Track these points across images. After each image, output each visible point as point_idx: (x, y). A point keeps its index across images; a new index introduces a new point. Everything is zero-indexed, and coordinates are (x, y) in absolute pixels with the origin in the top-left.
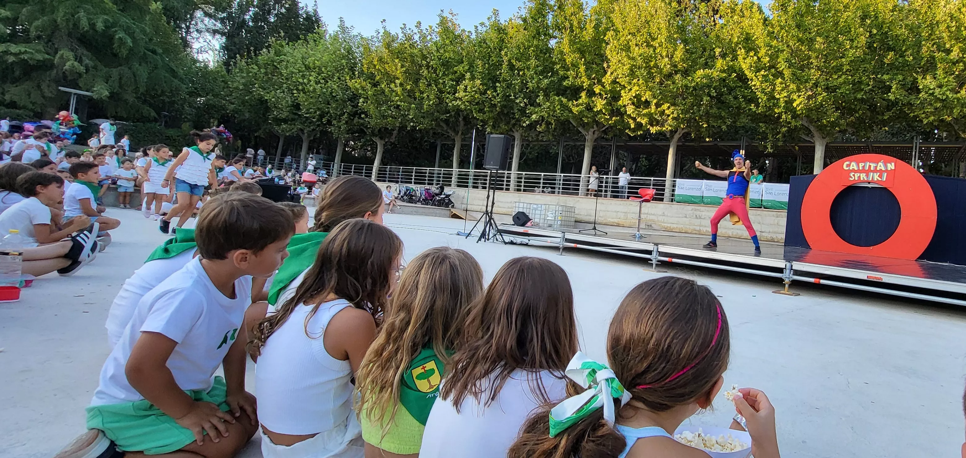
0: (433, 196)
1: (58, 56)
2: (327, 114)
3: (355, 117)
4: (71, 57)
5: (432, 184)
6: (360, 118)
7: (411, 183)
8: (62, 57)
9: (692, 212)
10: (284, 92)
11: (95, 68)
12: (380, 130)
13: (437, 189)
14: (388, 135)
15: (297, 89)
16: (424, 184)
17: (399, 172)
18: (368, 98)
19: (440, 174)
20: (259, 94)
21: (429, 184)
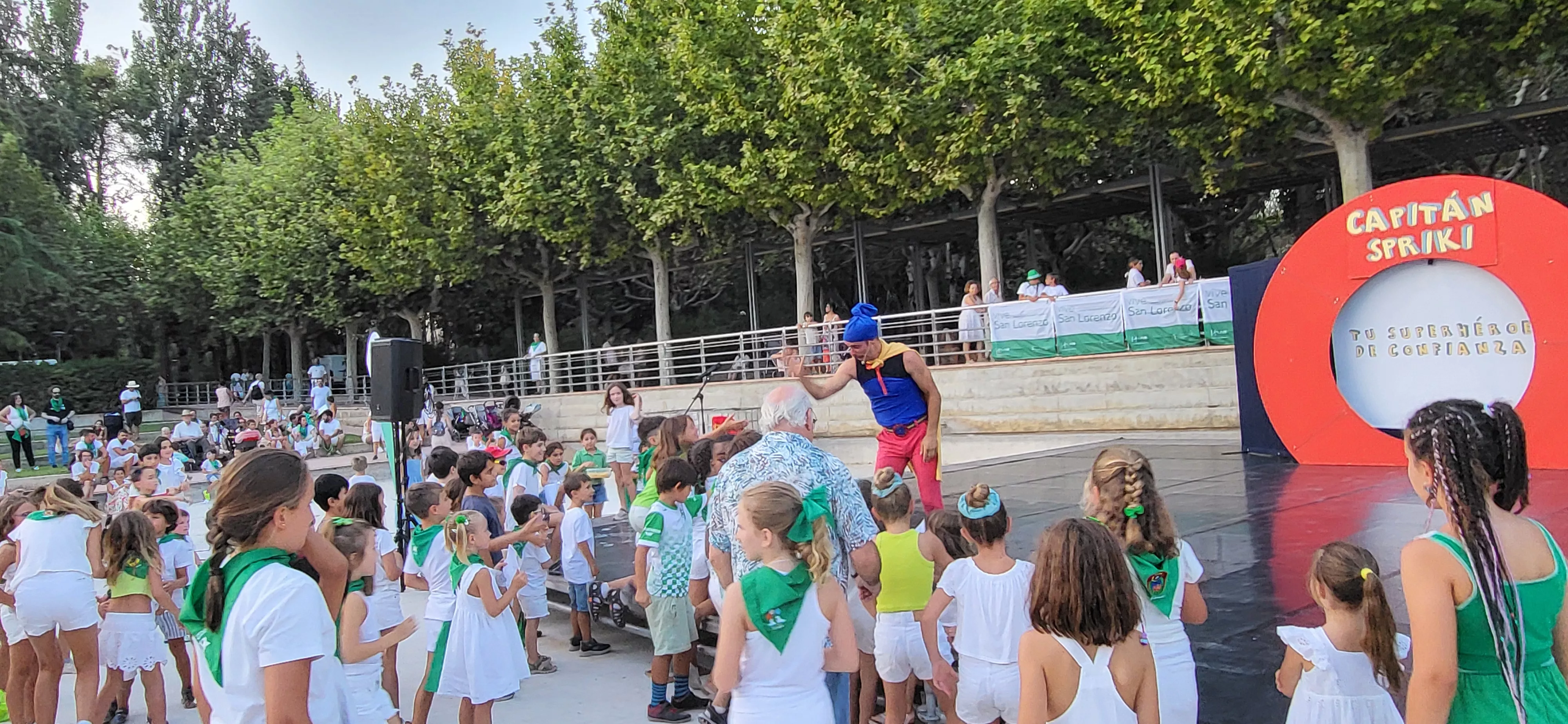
9: (1035, 379)
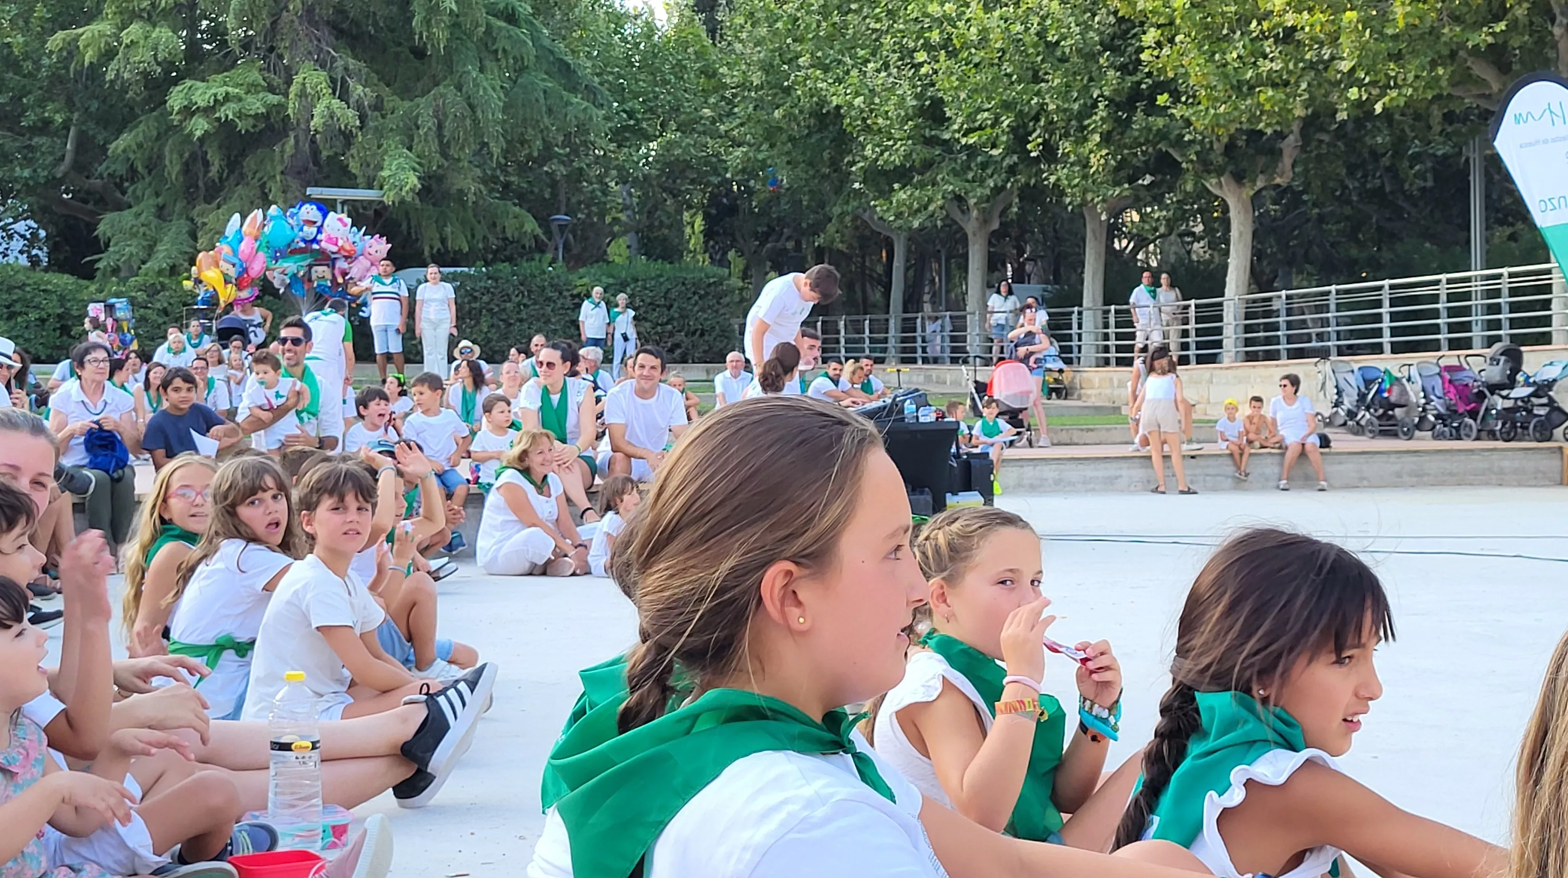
0: (1481, 396)
1: (293, 89)
2: (1037, 119)
3: (1133, 110)
4: (325, 88)
5: (1466, 344)
6: (1152, 109)
7: (1377, 349)
8: (302, 94)
10: (886, 66)
11: (378, 106)
12: (1230, 148)
13: (1494, 361)
14: (1262, 161)
15: (928, 47)
16: (1434, 346)
17: (1326, 309)
18: (1171, 23)
19: (1497, 293)
20: (813, 92)
21: (1454, 345)
